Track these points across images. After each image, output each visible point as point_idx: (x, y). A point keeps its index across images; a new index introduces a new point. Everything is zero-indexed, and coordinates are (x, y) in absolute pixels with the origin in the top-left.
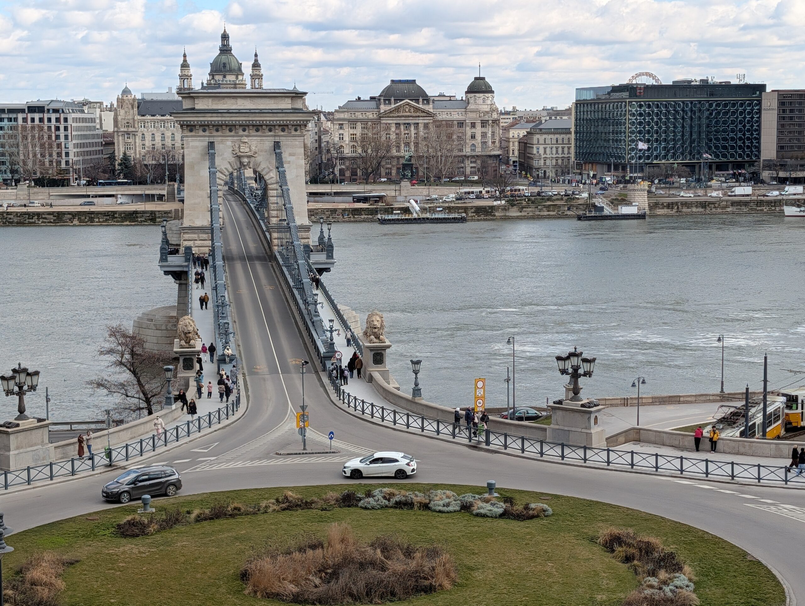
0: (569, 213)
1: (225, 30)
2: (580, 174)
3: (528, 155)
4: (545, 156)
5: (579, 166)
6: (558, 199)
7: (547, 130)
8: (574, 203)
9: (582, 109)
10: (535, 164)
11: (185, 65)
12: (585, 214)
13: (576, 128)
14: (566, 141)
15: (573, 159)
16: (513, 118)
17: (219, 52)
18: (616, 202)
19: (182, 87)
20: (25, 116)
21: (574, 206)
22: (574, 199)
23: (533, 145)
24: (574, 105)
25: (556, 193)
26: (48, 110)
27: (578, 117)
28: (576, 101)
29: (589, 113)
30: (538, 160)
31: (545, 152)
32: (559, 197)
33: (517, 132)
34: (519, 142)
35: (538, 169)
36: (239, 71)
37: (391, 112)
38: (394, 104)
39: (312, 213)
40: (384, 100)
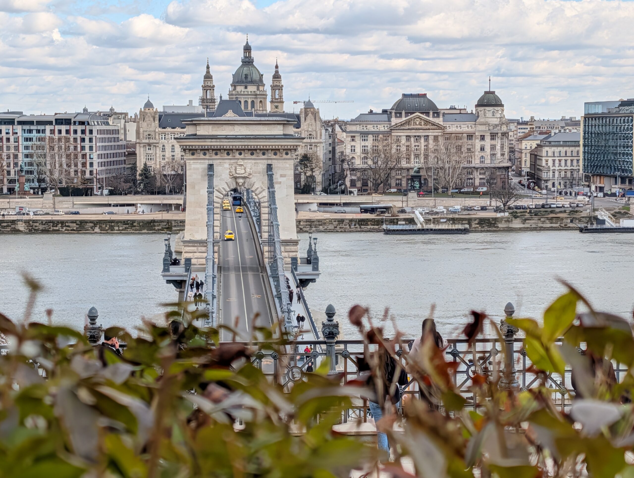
0: (571, 225)
1: (247, 42)
2: (589, 186)
3: (538, 167)
4: (554, 168)
5: (587, 178)
6: (561, 212)
7: (556, 143)
8: (577, 216)
9: (590, 122)
10: (544, 176)
11: (208, 77)
12: (587, 227)
13: (585, 141)
14: (575, 154)
15: (581, 172)
16: (530, 128)
17: (241, 63)
18: (617, 215)
19: (205, 98)
20: (52, 127)
21: (576, 219)
22: (577, 212)
23: (542, 157)
24: (583, 119)
25: (561, 205)
26: (75, 123)
27: (587, 130)
28: (585, 115)
29: (597, 127)
30: (547, 173)
31: (554, 165)
32: (562, 209)
33: (530, 143)
34: (531, 154)
35: (546, 181)
36: (260, 82)
37: (401, 125)
38: (405, 117)
39: (320, 223)
40: (395, 113)
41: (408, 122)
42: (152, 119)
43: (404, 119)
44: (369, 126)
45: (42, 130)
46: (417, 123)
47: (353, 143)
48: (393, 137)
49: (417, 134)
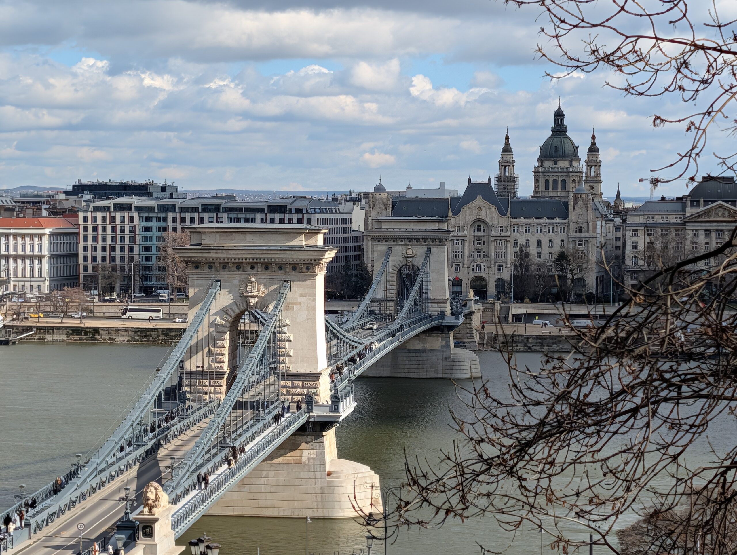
1: (559, 107)
11: (507, 150)
17: (551, 133)
20: (263, 216)
26: (291, 210)
37: (699, 216)
38: (704, 206)
39: (554, 341)
40: (691, 201)
41: (707, 213)
42: (383, 206)
43: (702, 208)
44: (656, 217)
45: (252, 219)
46: (720, 214)
47: (635, 239)
48: (687, 232)
49: (720, 228)
